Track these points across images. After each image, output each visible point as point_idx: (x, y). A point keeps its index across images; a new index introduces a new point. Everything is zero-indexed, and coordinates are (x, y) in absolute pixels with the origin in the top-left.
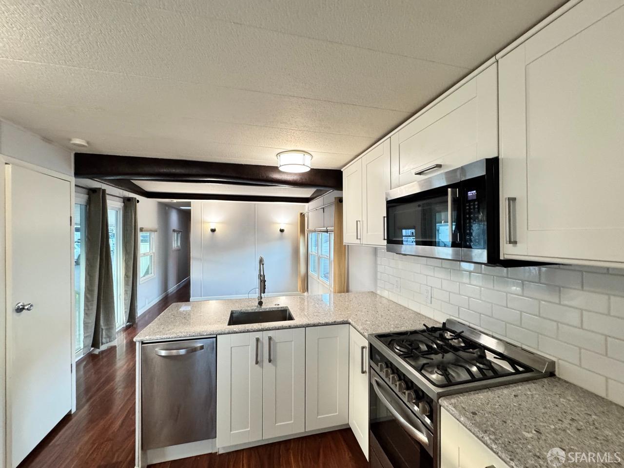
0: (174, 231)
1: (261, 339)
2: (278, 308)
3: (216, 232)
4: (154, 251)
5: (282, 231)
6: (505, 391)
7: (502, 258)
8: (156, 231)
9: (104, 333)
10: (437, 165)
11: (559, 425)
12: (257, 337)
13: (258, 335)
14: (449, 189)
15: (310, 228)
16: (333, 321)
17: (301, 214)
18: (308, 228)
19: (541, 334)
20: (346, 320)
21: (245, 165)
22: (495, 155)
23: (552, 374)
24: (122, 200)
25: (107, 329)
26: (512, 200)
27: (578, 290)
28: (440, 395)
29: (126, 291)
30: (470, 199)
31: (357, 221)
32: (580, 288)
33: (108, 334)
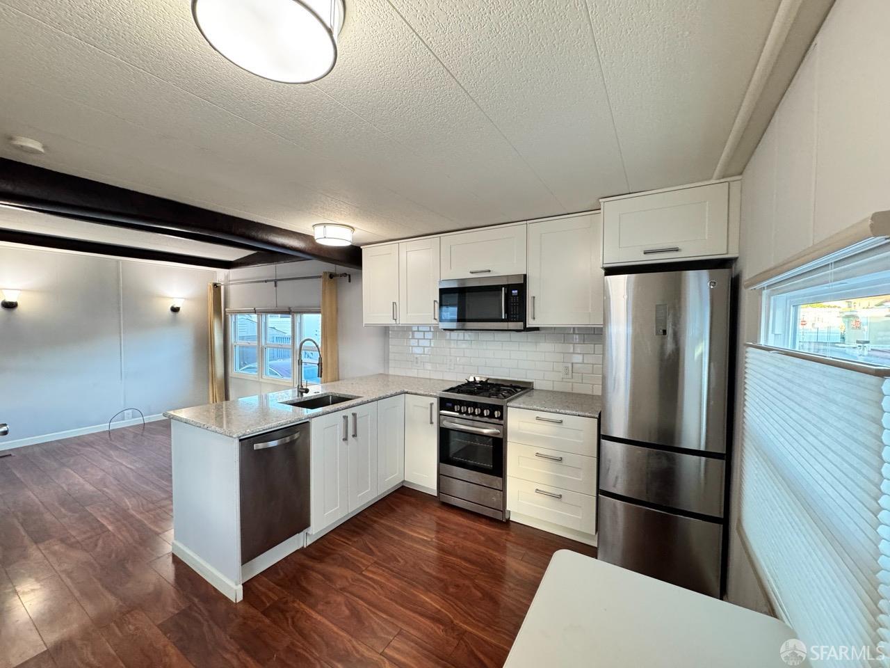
2: (321, 395)
5: (175, 310)
7: (527, 326)
12: (344, 415)
14: (503, 288)
17: (215, 284)
18: (226, 307)
22: (525, 273)
26: (534, 298)
30: (513, 295)
31: (393, 303)
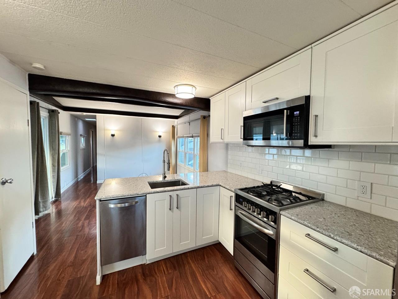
0: (81, 135)
1: (172, 196)
2: (175, 180)
3: (115, 136)
4: (69, 149)
5: (160, 137)
6: (306, 207)
7: (309, 144)
8: (70, 135)
9: (41, 204)
10: (276, 98)
11: (331, 216)
12: (170, 195)
13: (171, 193)
14: (285, 111)
15: (179, 135)
16: (212, 184)
17: (173, 126)
18: (177, 135)
19: (319, 182)
20: (218, 184)
21: (151, 91)
22: (309, 94)
23: (323, 200)
24: (47, 110)
25: (43, 202)
26: (316, 116)
27: (337, 160)
28: (281, 210)
29: (53, 176)
30: (295, 115)
31: (222, 129)
32: (337, 159)
33: (44, 205)
